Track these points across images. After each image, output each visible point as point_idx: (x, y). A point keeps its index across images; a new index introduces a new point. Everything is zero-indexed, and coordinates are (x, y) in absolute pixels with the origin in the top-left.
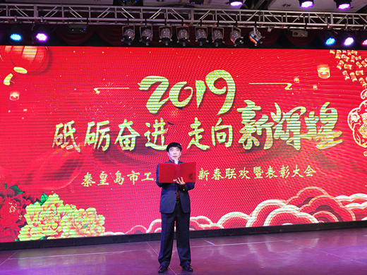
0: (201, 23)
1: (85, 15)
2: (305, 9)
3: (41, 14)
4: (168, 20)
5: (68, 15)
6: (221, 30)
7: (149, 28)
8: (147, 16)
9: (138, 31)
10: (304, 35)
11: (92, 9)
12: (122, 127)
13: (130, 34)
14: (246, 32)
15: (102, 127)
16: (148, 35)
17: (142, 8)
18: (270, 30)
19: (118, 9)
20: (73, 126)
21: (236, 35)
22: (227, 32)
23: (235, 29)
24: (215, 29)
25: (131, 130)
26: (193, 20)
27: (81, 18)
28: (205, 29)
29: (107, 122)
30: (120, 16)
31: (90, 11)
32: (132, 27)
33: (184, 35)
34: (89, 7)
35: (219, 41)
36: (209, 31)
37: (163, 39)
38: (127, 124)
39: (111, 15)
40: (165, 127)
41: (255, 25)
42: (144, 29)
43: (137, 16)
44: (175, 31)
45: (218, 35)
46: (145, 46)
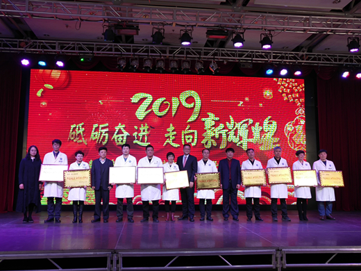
0: (174, 57)
1: (92, 49)
3: (62, 48)
4: (150, 54)
5: (81, 48)
6: (188, 62)
7: (136, 59)
8: (135, 51)
9: (128, 61)
10: (250, 66)
11: (96, 45)
12: (117, 128)
13: (123, 64)
15: (103, 128)
16: (135, 64)
17: (132, 45)
18: (225, 63)
19: (115, 46)
20: (83, 126)
21: (199, 66)
22: (193, 63)
23: (198, 61)
24: (184, 61)
25: (123, 131)
26: (168, 55)
27: (89, 51)
28: (177, 61)
29: (107, 124)
30: (117, 50)
32: (123, 58)
33: (161, 64)
34: (95, 43)
35: (186, 69)
36: (180, 62)
37: (145, 67)
38: (120, 127)
39: (111, 50)
40: (148, 130)
41: (214, 59)
42: (132, 60)
43: (128, 50)
44: (154, 62)
45: (186, 65)
46: (133, 72)
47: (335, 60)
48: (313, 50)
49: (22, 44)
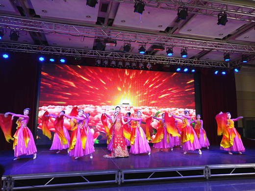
0: (128, 59)
1: (81, 53)
2: (169, 56)
3: (63, 51)
4: (114, 57)
5: (74, 52)
6: (135, 62)
7: (107, 60)
8: (106, 55)
9: (102, 61)
10: (169, 66)
13: (99, 62)
14: (145, 64)
16: (106, 63)
17: (104, 52)
18: (155, 64)
19: (94, 52)
21: (141, 65)
22: (138, 63)
23: (141, 62)
24: (133, 62)
26: (124, 58)
27: (79, 54)
28: (129, 62)
30: (95, 54)
31: (83, 52)
32: (99, 59)
33: (121, 63)
34: (83, 50)
35: (135, 67)
36: (131, 63)
37: (112, 65)
39: (92, 54)
41: (149, 61)
42: (104, 60)
43: (102, 55)
44: (117, 62)
45: (134, 64)
46: (104, 67)
47: (211, 64)
48: (200, 59)
49: (39, 48)
